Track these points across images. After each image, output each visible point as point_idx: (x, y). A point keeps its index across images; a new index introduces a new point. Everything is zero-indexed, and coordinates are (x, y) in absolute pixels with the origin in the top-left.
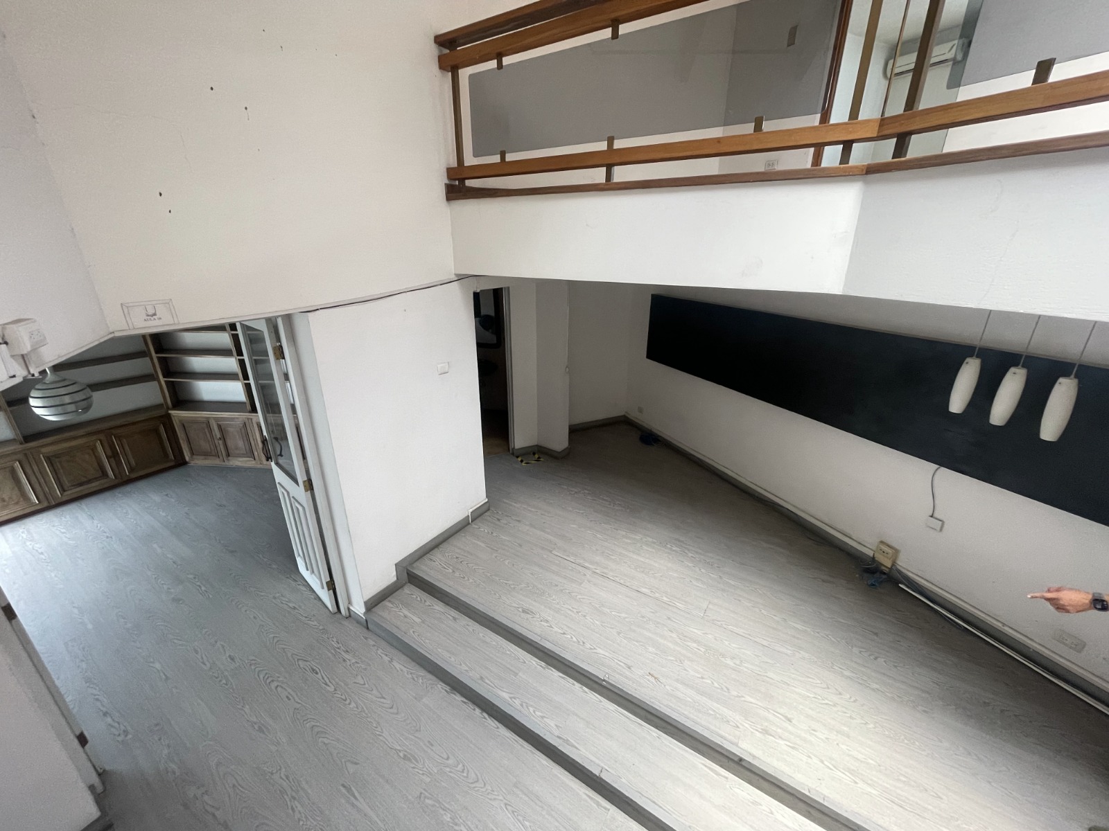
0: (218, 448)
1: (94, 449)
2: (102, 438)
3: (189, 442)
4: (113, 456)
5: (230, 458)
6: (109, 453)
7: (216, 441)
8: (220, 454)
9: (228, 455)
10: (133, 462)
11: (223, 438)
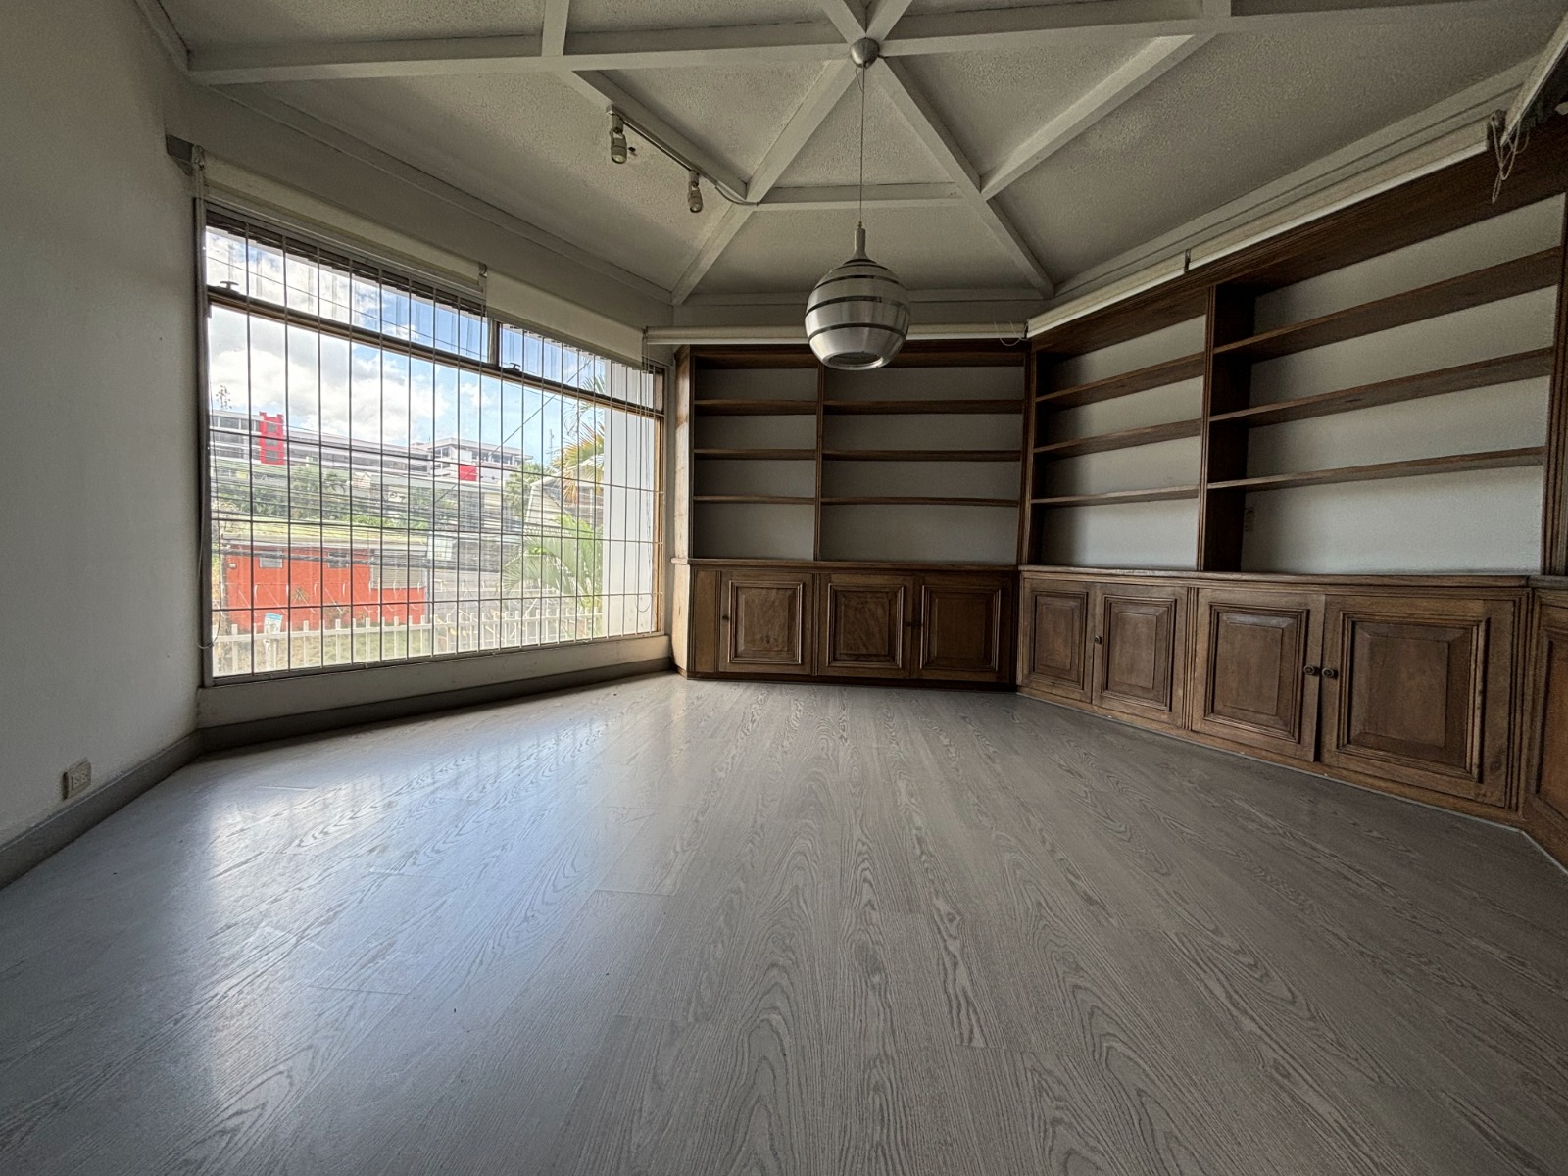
0: (1089, 664)
1: (892, 602)
2: (908, 585)
3: (1033, 640)
4: (913, 624)
5: (1106, 693)
6: (910, 619)
7: (1089, 645)
8: (1087, 680)
9: (1105, 686)
10: (935, 651)
11: (1107, 642)
